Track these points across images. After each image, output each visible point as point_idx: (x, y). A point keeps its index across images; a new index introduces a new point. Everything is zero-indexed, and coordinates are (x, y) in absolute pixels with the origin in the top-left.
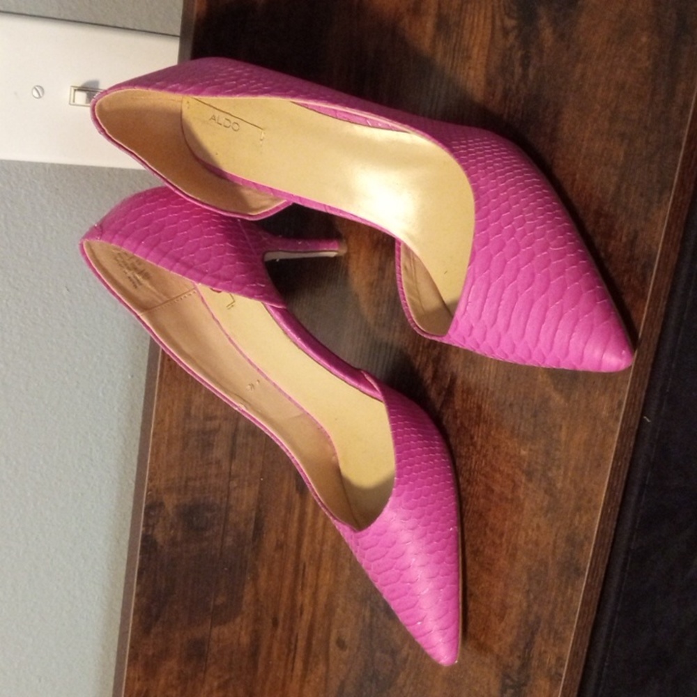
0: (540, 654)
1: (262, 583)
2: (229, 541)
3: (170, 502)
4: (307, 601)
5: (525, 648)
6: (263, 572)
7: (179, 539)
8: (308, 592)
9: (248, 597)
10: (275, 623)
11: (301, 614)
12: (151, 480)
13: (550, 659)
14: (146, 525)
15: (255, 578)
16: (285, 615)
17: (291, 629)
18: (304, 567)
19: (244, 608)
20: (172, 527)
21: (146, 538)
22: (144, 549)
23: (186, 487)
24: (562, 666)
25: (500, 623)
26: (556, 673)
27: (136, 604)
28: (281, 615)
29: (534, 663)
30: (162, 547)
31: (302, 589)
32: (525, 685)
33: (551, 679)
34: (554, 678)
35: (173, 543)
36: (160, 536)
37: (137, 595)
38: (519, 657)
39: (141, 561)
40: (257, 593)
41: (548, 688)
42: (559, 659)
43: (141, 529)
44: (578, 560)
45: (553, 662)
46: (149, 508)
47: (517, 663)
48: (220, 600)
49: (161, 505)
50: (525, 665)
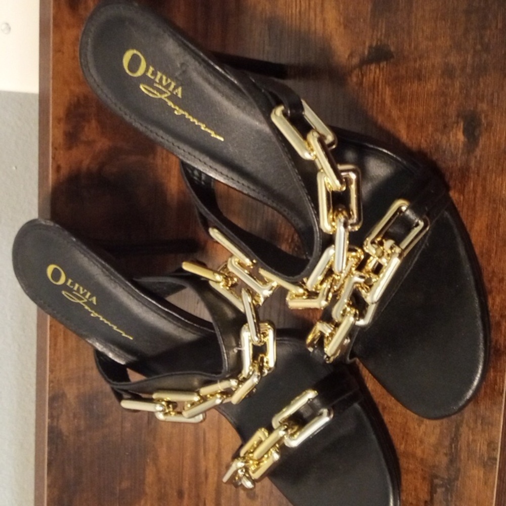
0: (468, 445)
1: (163, 461)
2: (128, 425)
3: (71, 393)
4: (211, 465)
5: (451, 445)
6: (163, 451)
7: (82, 428)
8: (211, 455)
9: (150, 477)
10: (180, 494)
11: (207, 478)
12: (51, 371)
13: (481, 447)
14: (51, 417)
15: (155, 459)
16: (190, 484)
17: (198, 496)
18: (205, 434)
19: (147, 490)
20: (75, 416)
21: (51, 430)
22: (51, 441)
23: (84, 375)
24: (494, 450)
25: (420, 426)
26: (490, 458)
27: (48, 496)
28: (186, 485)
29: (463, 455)
30: (67, 437)
31: (205, 454)
32: (457, 479)
33: (485, 465)
34: (487, 464)
35: (78, 432)
36: (64, 426)
37: (49, 486)
38: (446, 454)
39: (50, 453)
40: (158, 472)
41: (482, 476)
42: (491, 444)
43: (47, 420)
44: (497, 341)
45: (485, 448)
46: (52, 399)
47: (445, 460)
48: (125, 484)
49: (63, 395)
50: (453, 459)
